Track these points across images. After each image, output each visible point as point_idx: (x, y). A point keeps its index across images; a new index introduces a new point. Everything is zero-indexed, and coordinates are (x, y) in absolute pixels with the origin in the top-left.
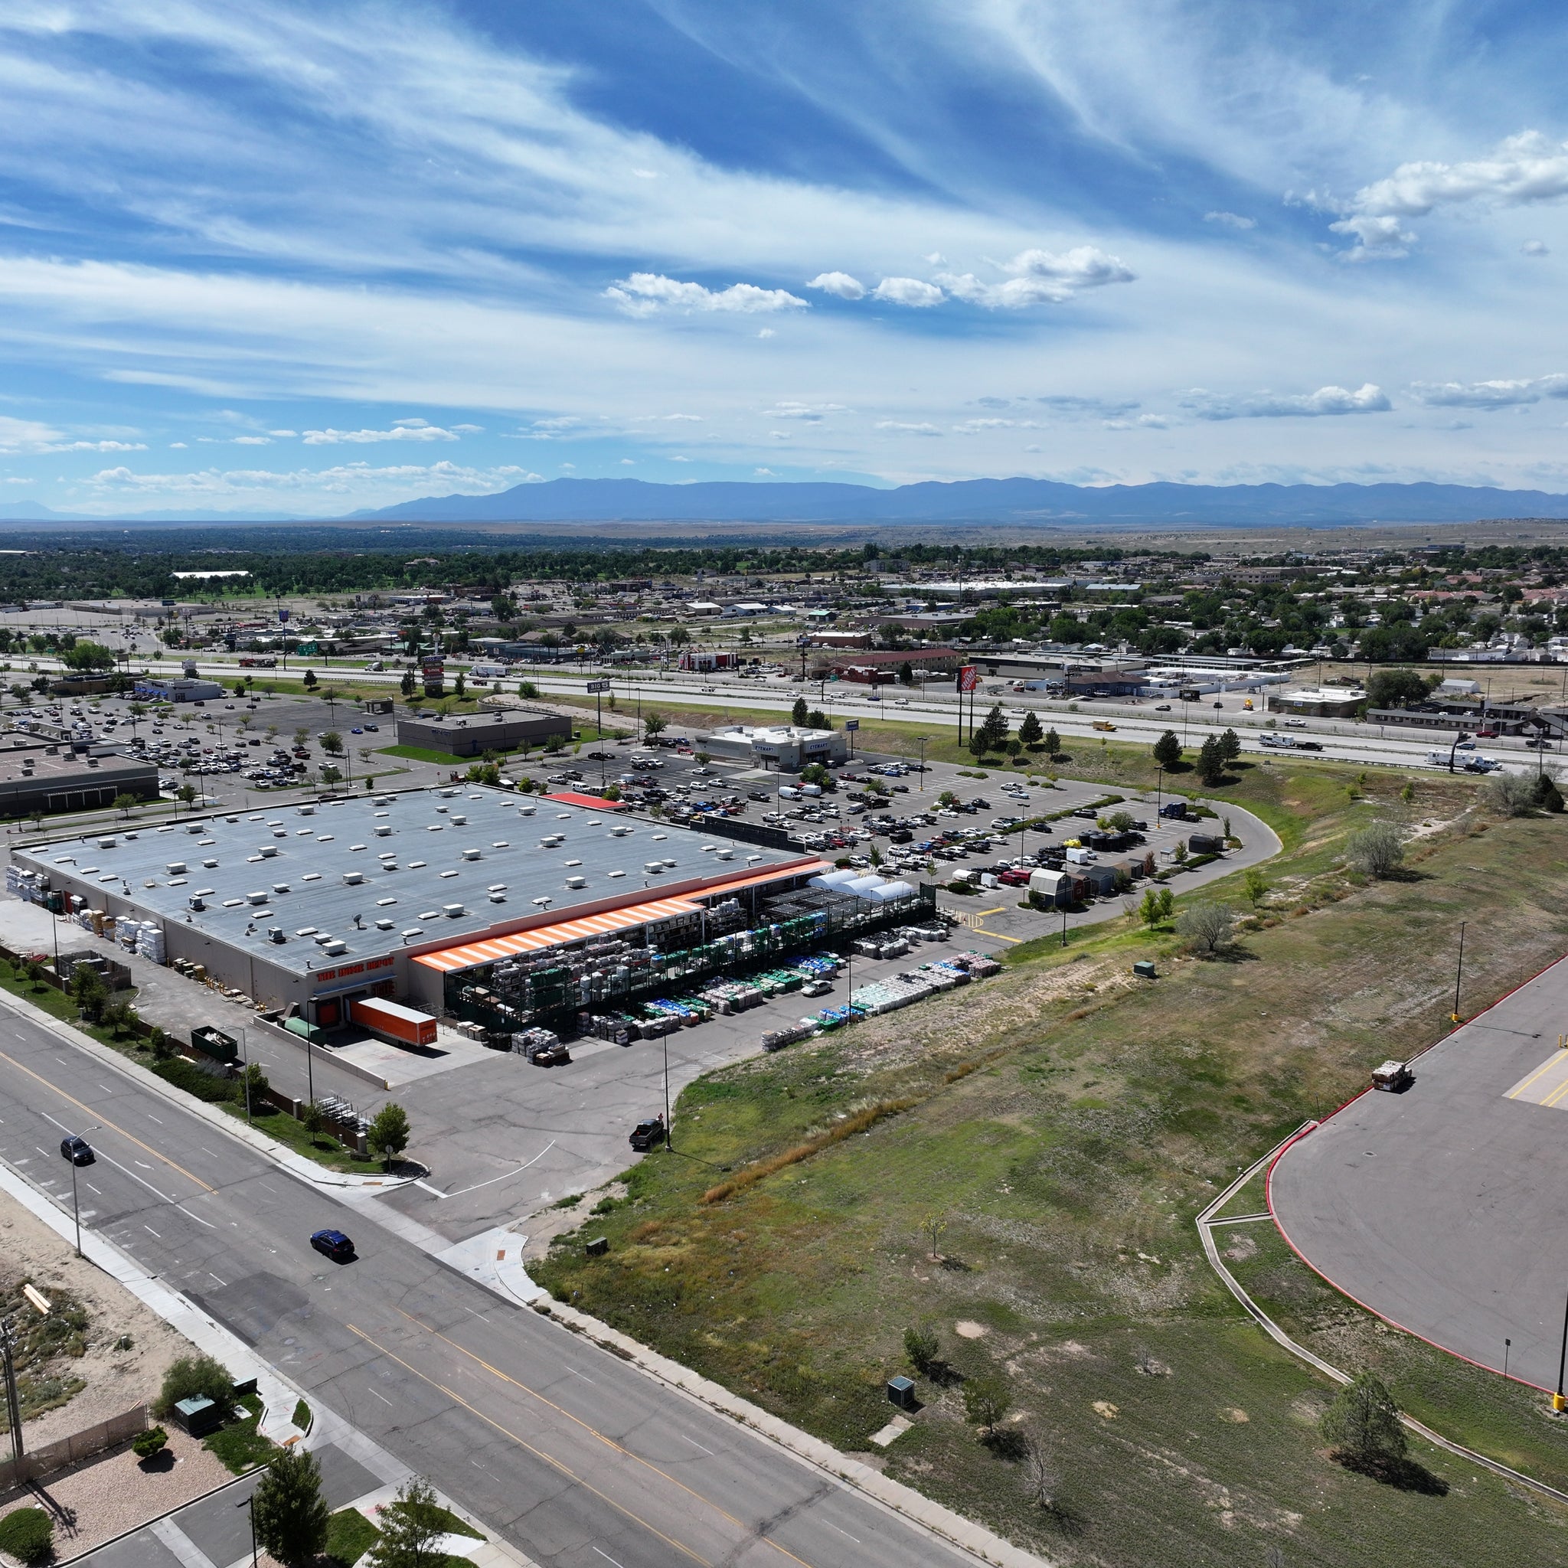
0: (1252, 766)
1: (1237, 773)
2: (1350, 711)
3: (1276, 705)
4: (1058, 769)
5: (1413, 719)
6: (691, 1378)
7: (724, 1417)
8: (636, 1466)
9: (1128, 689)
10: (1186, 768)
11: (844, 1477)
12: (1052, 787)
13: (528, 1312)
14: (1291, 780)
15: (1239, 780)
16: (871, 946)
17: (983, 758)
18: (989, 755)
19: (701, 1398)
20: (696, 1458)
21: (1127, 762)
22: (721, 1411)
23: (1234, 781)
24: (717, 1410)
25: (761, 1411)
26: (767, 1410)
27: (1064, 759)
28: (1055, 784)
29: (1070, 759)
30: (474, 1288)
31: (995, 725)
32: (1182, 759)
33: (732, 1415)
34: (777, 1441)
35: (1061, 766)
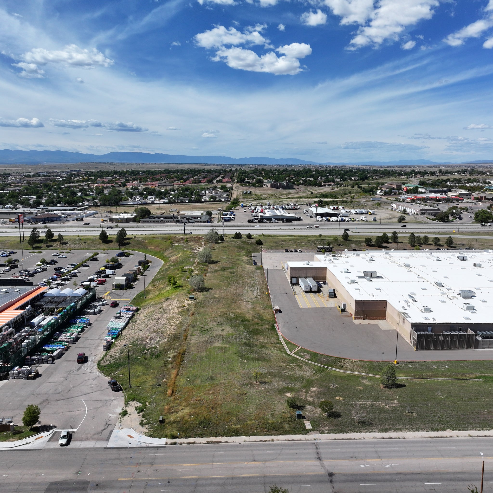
0: (131, 238)
1: (127, 241)
2: (134, 220)
3: (111, 220)
4: (65, 247)
5: (154, 221)
6: (244, 438)
7: (267, 442)
8: (269, 464)
9: (55, 219)
10: (110, 241)
11: (315, 439)
12: (70, 253)
13: (168, 447)
14: (147, 241)
15: (130, 243)
16: (93, 311)
17: (34, 246)
18: (36, 245)
19: (255, 441)
20: (279, 454)
21: (89, 242)
22: (265, 441)
23: (129, 244)
24: (263, 442)
25: (274, 436)
26: (275, 435)
27: (65, 243)
28: (71, 252)
29: (68, 243)
30: (141, 449)
31: (34, 235)
32: (108, 239)
33: (269, 441)
34: (289, 440)
35: (66, 246)
